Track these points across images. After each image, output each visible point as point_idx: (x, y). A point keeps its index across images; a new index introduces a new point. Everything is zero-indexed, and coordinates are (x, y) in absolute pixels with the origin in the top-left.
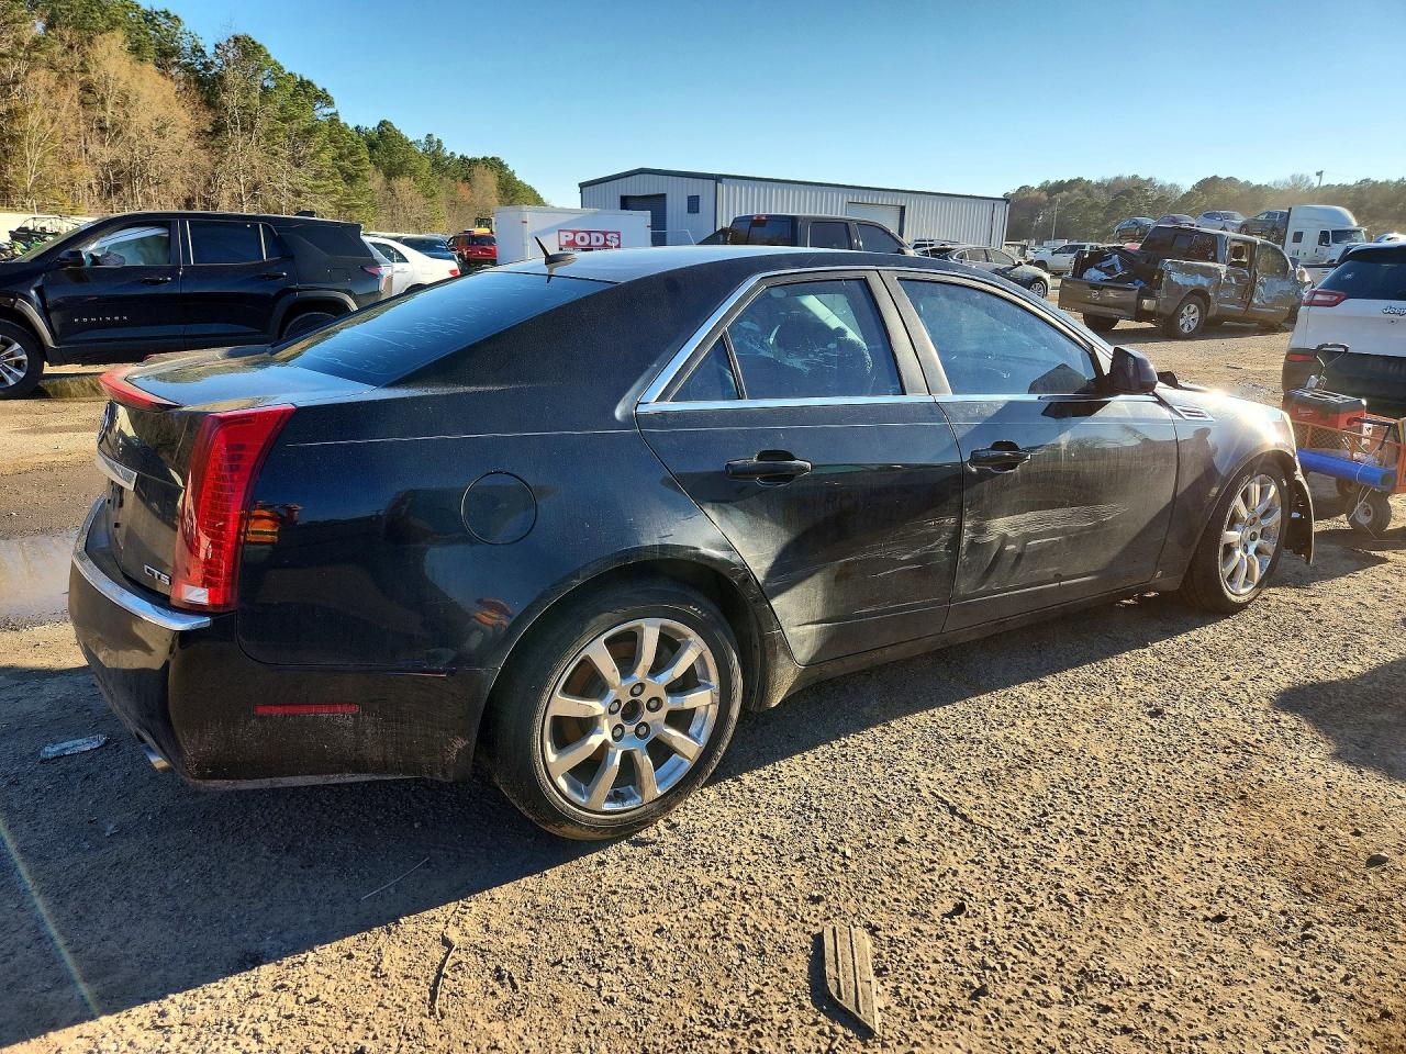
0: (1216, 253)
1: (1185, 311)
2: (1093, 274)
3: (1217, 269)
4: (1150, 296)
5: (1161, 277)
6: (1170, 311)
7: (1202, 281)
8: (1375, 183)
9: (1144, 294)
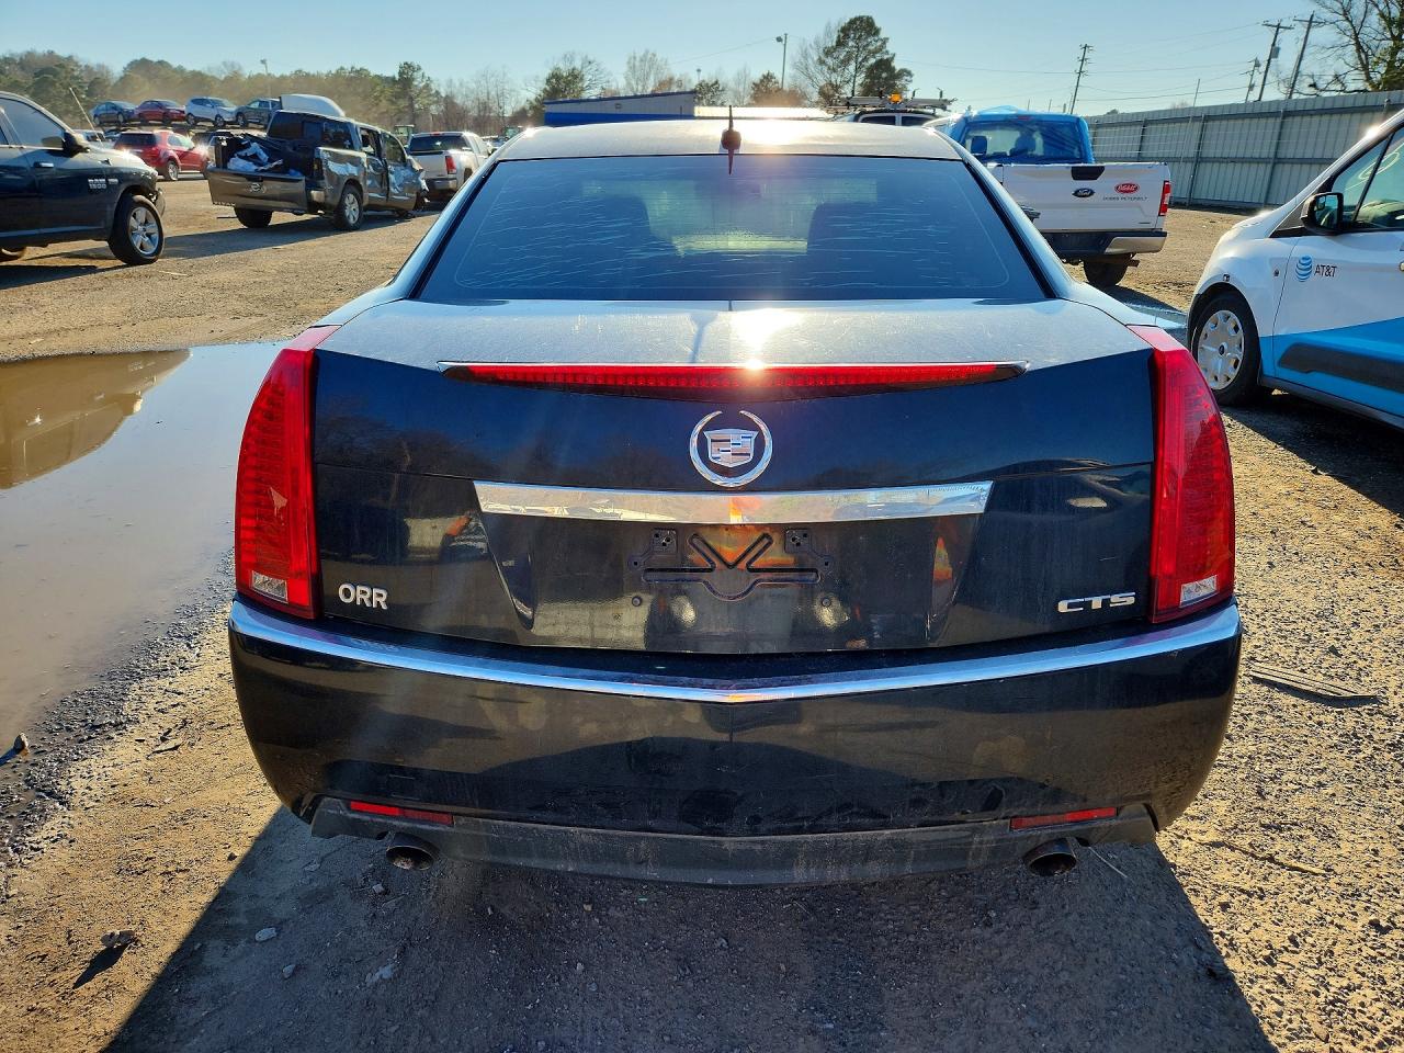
0: (351, 141)
1: (347, 202)
2: (237, 163)
3: (360, 158)
4: (317, 188)
5: (320, 166)
6: (335, 202)
7: (353, 170)
8: (308, 75)
9: (312, 185)
